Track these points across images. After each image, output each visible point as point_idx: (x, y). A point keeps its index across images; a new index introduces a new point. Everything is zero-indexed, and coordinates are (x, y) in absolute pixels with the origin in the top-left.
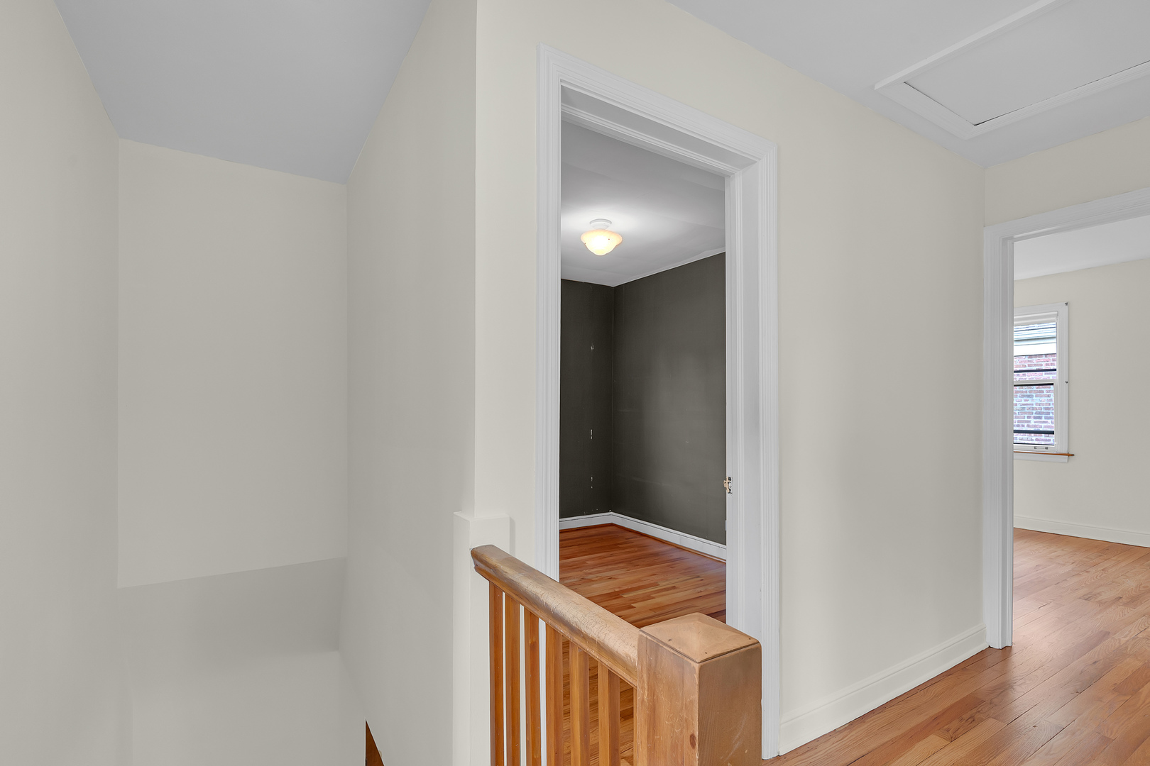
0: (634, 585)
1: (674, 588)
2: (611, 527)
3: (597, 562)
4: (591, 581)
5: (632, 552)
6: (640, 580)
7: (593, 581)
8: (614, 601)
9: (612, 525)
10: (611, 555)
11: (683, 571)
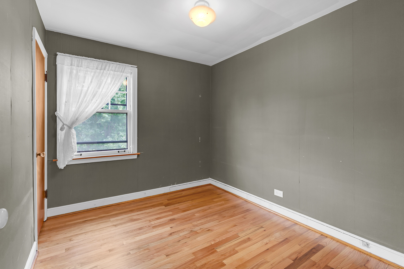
0: (224, 237)
1: (249, 239)
2: (210, 186)
3: (202, 214)
4: (196, 233)
5: (221, 205)
6: (226, 232)
7: (198, 233)
8: (211, 256)
9: (210, 185)
10: (210, 208)
11: (252, 222)
